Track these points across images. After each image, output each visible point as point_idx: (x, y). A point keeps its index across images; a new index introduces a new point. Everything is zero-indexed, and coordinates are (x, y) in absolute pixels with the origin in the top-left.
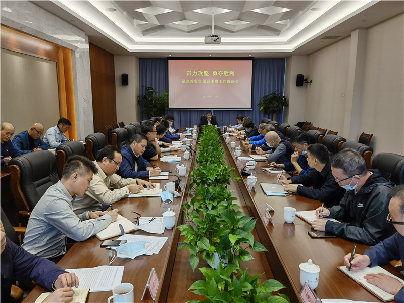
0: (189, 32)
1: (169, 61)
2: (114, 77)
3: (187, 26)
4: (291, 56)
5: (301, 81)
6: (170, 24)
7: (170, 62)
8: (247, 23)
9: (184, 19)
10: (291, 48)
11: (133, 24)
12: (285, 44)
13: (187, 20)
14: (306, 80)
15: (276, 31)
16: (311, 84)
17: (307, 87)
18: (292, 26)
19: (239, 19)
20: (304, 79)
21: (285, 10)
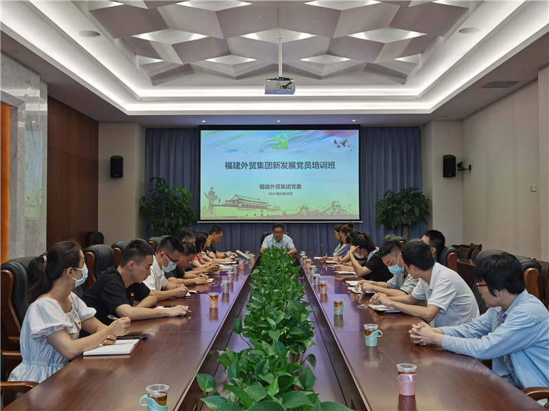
0: (238, 78)
1: (202, 131)
2: (96, 162)
3: (235, 66)
4: (430, 122)
5: (451, 167)
6: (201, 64)
8: (345, 59)
9: (228, 53)
10: (427, 106)
11: (133, 64)
12: (416, 99)
13: (233, 54)
14: (460, 165)
15: (400, 77)
16: (470, 173)
17: (463, 179)
18: (428, 65)
19: (329, 53)
20: (457, 163)
21: (413, 35)
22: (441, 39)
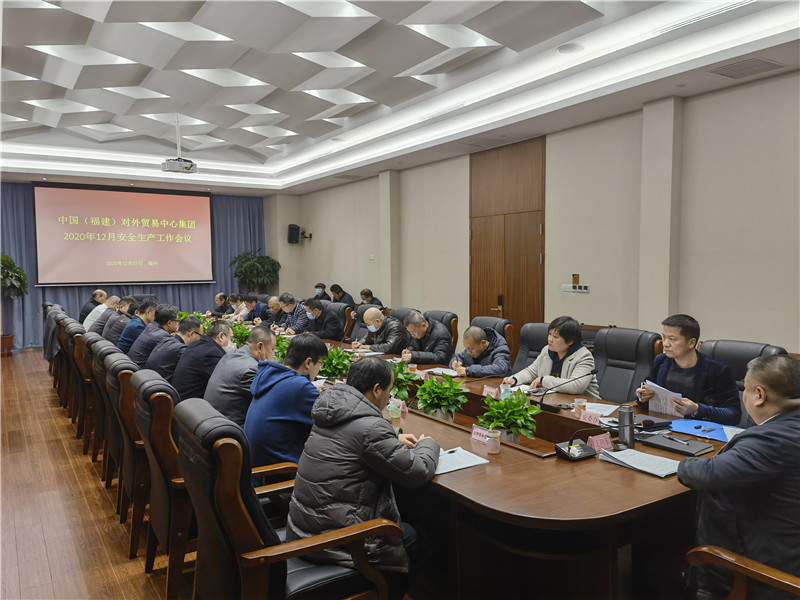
1: (36, 188)
3: (105, 133)
4: (275, 195)
5: (296, 235)
6: (73, 127)
7: (38, 190)
8: (221, 141)
9: (109, 122)
10: (279, 184)
12: (271, 176)
14: (303, 234)
15: (261, 158)
16: (310, 240)
17: (302, 244)
18: (293, 154)
19: (209, 134)
20: (301, 232)
21: (290, 133)
22: (312, 140)
